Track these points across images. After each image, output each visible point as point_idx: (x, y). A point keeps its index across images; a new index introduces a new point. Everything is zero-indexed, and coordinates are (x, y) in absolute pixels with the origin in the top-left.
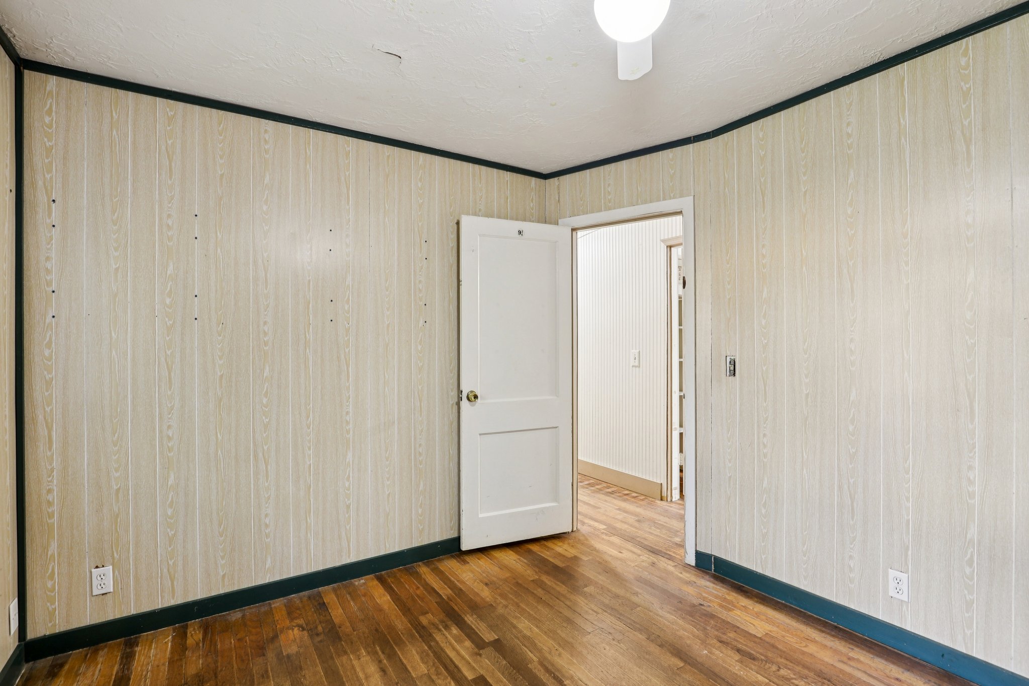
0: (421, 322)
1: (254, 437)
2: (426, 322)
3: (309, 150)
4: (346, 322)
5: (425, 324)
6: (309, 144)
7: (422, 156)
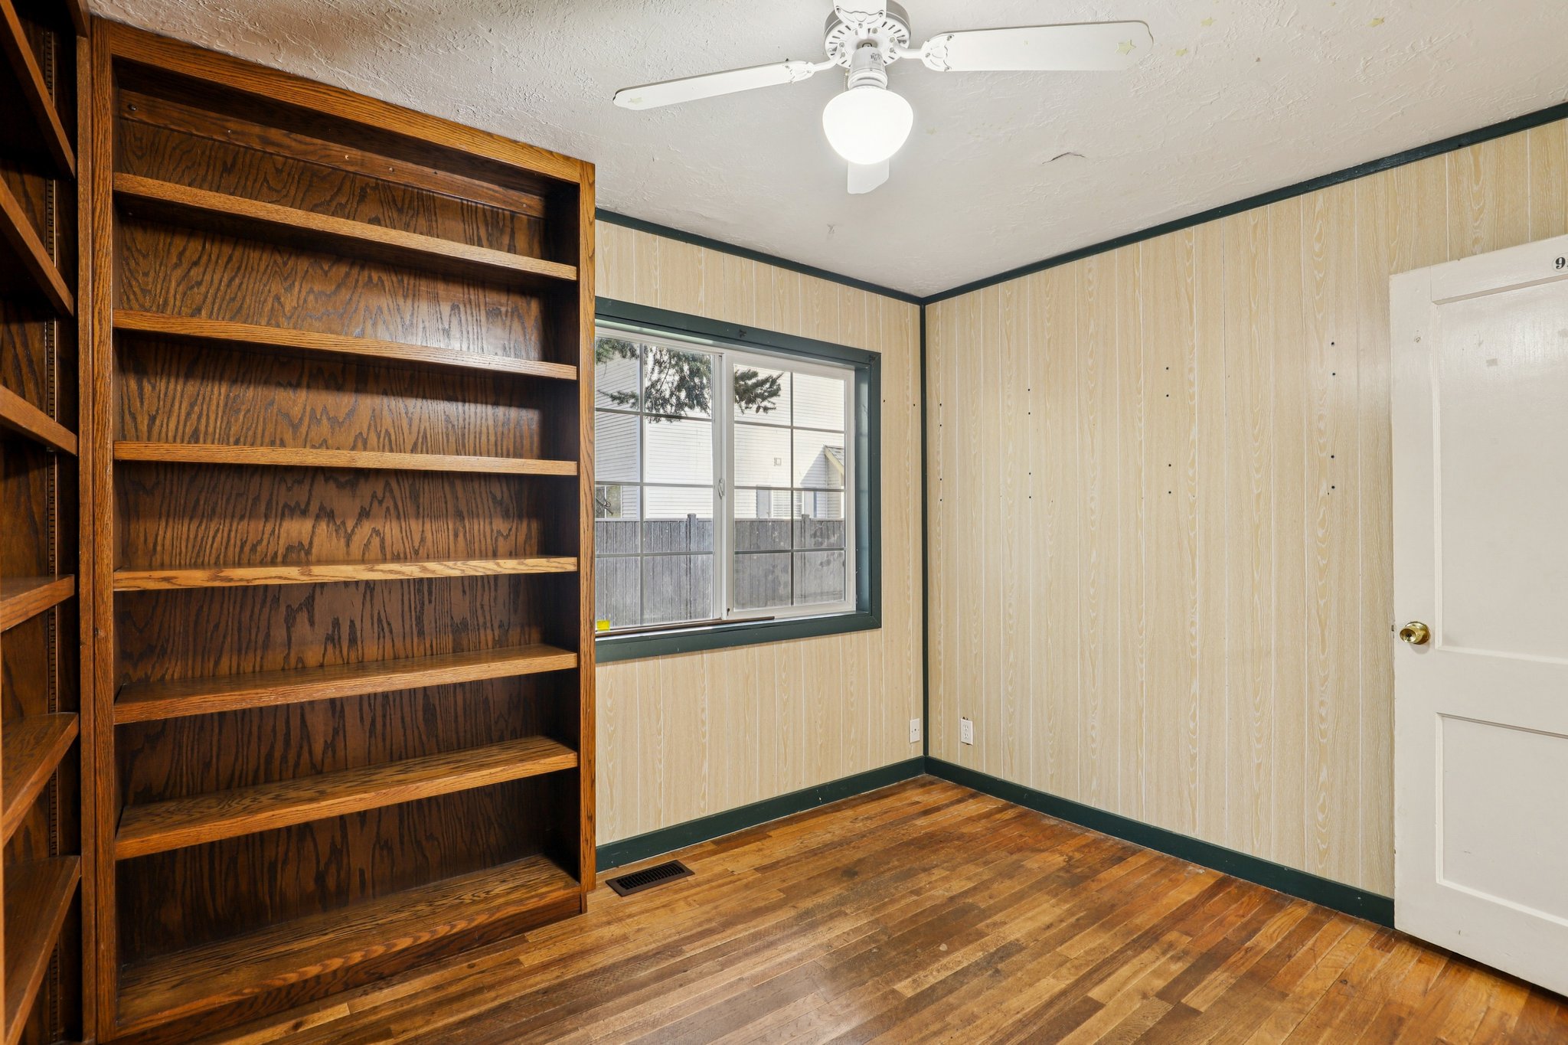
0: (1324, 488)
1: (1081, 631)
2: (1333, 487)
3: (1138, 271)
4: (1190, 495)
5: (1331, 491)
6: (1138, 263)
7: (1320, 196)
